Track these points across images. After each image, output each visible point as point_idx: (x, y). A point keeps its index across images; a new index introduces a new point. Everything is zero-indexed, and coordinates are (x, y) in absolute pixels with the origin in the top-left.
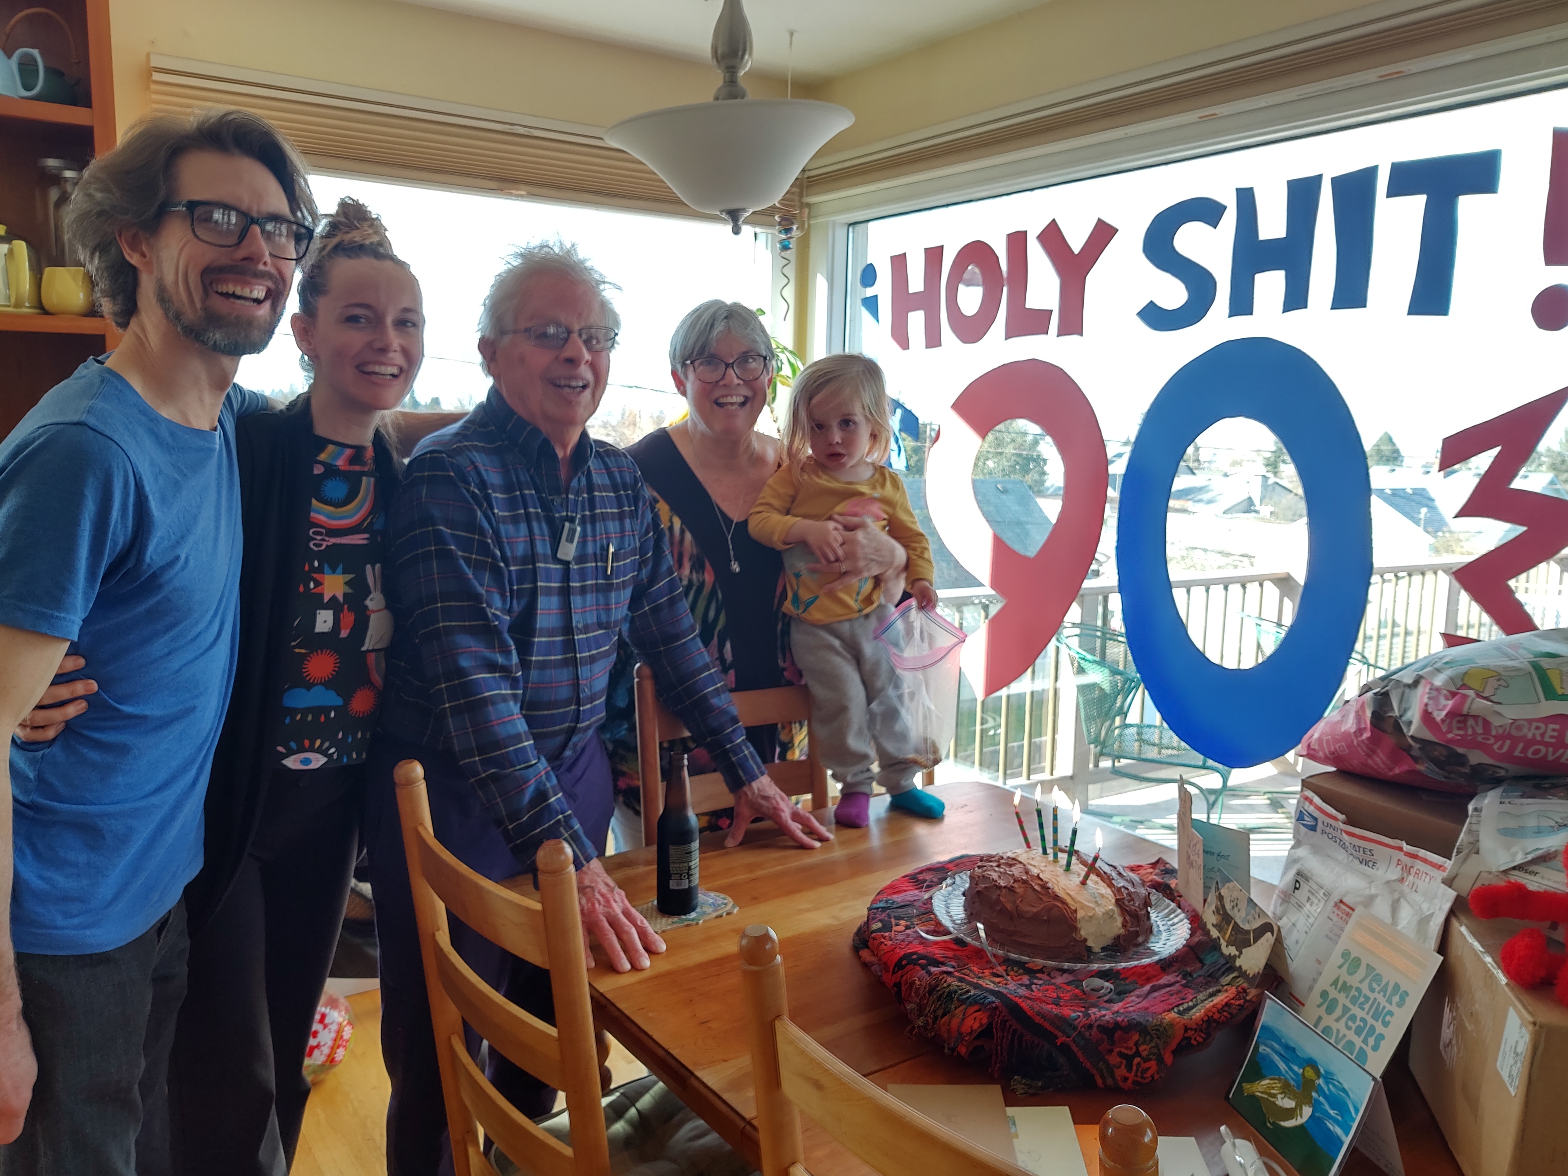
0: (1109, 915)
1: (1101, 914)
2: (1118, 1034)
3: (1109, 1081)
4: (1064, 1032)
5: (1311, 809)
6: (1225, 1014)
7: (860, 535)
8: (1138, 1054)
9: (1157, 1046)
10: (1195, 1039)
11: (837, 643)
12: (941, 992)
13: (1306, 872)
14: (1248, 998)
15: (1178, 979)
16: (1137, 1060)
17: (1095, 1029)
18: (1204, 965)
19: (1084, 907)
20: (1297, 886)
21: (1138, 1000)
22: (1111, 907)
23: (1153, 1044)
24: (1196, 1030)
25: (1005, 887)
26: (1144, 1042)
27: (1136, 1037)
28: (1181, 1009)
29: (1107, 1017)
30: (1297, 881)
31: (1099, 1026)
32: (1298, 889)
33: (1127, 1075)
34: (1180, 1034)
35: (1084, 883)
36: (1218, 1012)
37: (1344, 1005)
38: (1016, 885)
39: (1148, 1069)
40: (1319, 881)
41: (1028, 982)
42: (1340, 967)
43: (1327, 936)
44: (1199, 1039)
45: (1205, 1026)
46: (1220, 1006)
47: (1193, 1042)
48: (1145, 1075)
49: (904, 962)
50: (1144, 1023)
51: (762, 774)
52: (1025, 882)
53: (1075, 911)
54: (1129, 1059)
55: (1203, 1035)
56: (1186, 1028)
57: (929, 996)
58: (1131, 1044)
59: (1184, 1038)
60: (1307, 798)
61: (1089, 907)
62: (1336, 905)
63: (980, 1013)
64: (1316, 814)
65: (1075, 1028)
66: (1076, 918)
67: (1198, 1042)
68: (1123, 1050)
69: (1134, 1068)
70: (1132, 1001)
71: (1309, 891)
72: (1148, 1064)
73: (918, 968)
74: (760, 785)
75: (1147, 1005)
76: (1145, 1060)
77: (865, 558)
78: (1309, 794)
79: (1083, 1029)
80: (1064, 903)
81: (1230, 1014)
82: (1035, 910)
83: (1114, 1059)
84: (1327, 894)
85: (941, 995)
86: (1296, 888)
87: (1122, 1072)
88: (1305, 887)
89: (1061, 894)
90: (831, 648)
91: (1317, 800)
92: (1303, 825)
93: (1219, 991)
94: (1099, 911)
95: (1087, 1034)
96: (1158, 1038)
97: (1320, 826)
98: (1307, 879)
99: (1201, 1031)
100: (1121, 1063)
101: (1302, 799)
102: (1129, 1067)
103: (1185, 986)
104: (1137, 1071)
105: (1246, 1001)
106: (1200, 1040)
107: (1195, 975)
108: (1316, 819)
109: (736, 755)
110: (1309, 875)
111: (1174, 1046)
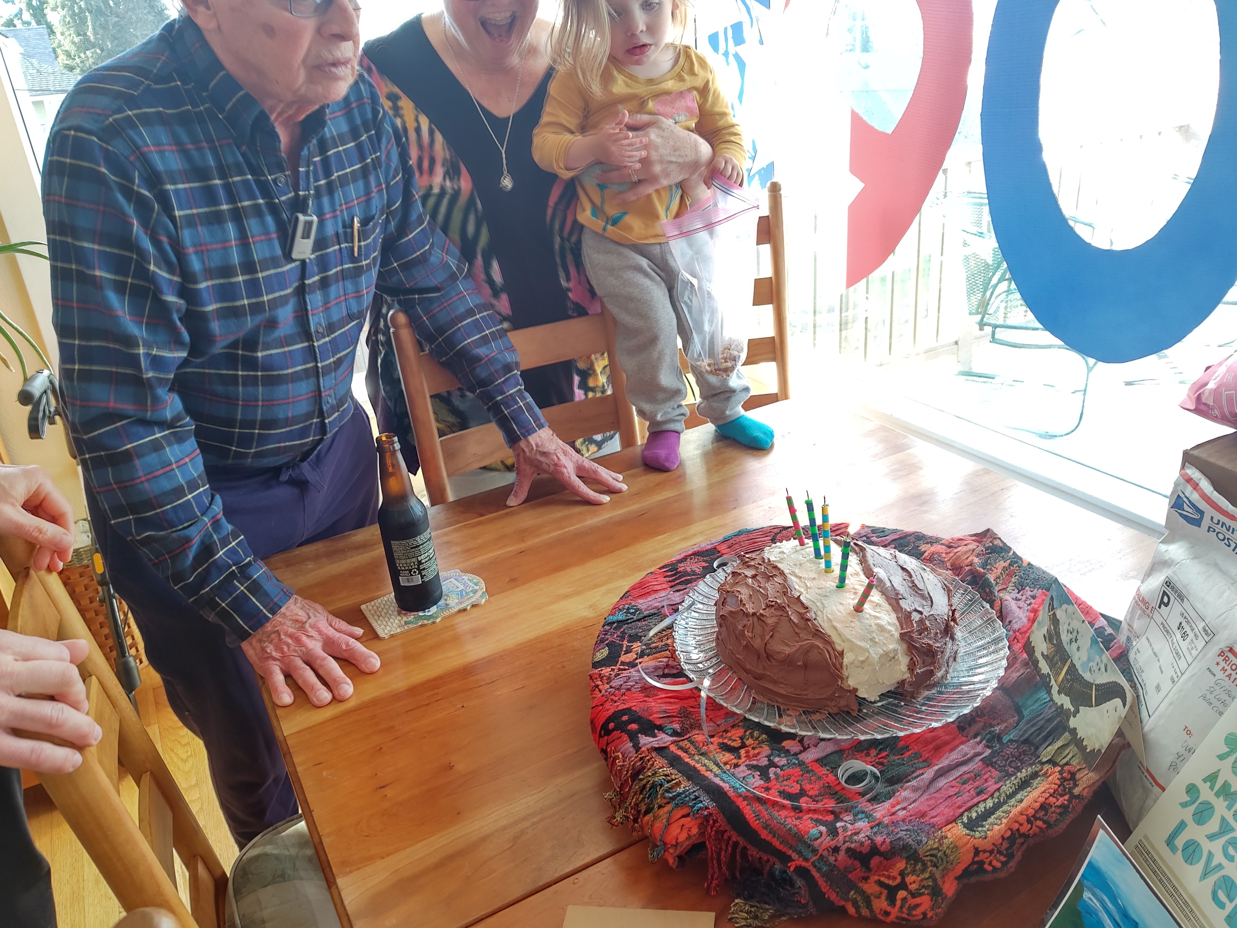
0: (889, 658)
1: (876, 657)
2: (875, 861)
3: (865, 912)
4: (800, 853)
5: (1195, 497)
6: (1039, 823)
7: (653, 135)
8: (903, 886)
9: (932, 876)
10: (990, 864)
11: (644, 262)
12: (644, 782)
13: (1179, 585)
14: (1076, 791)
15: (979, 748)
16: (902, 894)
17: (842, 853)
18: (1021, 717)
19: (854, 647)
20: (1166, 600)
21: (913, 796)
22: (891, 647)
23: (927, 875)
24: (991, 852)
25: (754, 614)
26: (913, 872)
27: (901, 865)
28: (974, 815)
29: (862, 835)
30: (1165, 593)
31: (848, 850)
32: (1167, 605)
33: (889, 909)
34: (967, 858)
35: (858, 609)
36: (1029, 821)
37: (1223, 819)
38: (767, 613)
39: (917, 906)
40: (1199, 606)
41: (764, 762)
42: (1221, 757)
43: (1204, 697)
44: (995, 863)
45: (1005, 845)
46: (1031, 812)
47: (986, 866)
48: (914, 913)
49: (612, 725)
50: (915, 846)
51: (541, 426)
52: (781, 608)
53: (842, 654)
54: (892, 892)
55: (1003, 859)
56: (977, 851)
57: (633, 781)
58: (894, 873)
59: (973, 863)
60: (1189, 480)
61: (860, 647)
62: (1221, 654)
63: (689, 819)
64: (1202, 505)
65: (814, 851)
66: (841, 665)
67: (994, 867)
68: (882, 879)
69: (898, 903)
70: (905, 799)
71: (1182, 615)
72: (918, 900)
73: (625, 737)
74: (538, 440)
75: (924, 808)
76: (913, 895)
77: (661, 162)
78: (1194, 473)
79: (825, 853)
80: (828, 642)
81: (1045, 822)
82: (788, 650)
83: (870, 888)
84: (1209, 633)
85: (645, 786)
86: (1162, 602)
87: (880, 904)
88: (1176, 607)
89: (826, 628)
90: (639, 269)
91: (1205, 485)
92: (1181, 514)
93: (1035, 775)
94: (875, 653)
95: (832, 859)
96: (935, 866)
97: (1206, 522)
98: (1181, 597)
99: (1000, 852)
100: (881, 893)
101: (1182, 481)
102: (892, 899)
103: (988, 762)
104: (901, 907)
105: (1073, 797)
106: (999, 865)
107: (1005, 739)
108: (1202, 513)
109: (508, 407)
110: (1184, 591)
111: (959, 871)
